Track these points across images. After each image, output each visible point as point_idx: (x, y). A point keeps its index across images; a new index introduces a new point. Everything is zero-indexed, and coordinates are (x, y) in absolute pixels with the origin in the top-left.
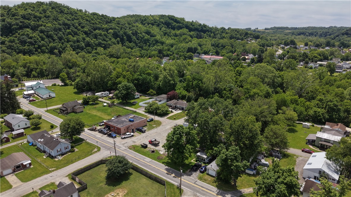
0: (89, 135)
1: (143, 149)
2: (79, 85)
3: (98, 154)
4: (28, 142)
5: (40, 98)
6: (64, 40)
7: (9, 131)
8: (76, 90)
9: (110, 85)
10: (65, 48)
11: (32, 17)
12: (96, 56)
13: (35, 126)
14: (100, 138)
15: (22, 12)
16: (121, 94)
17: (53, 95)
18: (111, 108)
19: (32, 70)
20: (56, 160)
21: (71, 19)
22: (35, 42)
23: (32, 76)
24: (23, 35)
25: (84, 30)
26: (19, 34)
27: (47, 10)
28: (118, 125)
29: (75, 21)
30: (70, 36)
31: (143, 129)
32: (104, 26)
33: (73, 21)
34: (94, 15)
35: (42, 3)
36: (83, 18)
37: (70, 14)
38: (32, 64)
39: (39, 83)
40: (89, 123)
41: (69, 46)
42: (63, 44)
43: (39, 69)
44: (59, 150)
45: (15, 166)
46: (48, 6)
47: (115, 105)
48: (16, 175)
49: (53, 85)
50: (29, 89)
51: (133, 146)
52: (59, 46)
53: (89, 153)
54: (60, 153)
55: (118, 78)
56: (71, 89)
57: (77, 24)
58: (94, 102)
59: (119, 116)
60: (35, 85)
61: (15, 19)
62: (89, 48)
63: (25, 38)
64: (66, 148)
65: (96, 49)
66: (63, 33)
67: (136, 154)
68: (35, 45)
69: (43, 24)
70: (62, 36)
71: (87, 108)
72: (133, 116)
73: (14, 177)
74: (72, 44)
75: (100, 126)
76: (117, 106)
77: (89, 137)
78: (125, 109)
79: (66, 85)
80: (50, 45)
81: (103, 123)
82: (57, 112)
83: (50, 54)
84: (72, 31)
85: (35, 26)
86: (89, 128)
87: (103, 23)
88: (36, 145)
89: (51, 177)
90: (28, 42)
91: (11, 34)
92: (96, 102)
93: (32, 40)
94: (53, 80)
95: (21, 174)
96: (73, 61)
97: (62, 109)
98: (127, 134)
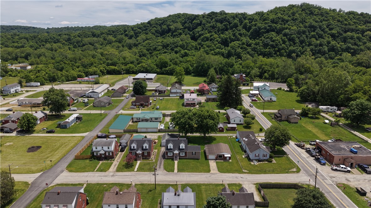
0: (295, 150)
1: (357, 195)
2: (304, 93)
3: (295, 175)
4: (236, 138)
5: (262, 100)
6: (306, 43)
7: (226, 123)
8: (299, 98)
9: (341, 99)
10: (304, 52)
11: (280, 20)
12: (338, 63)
13: (247, 124)
14: (305, 158)
15: (272, 17)
16: (352, 113)
17: (274, 99)
18: (333, 128)
19: (265, 72)
20: (252, 163)
21: (319, 20)
22: (277, 45)
23: (264, 77)
24: (267, 38)
25: (331, 32)
26: (264, 38)
27: (296, 12)
28: (332, 151)
29: (324, 22)
30: (313, 39)
31: (368, 168)
32: (360, 27)
33: (321, 22)
34: (350, 14)
35: (294, 5)
36: (334, 19)
37: (320, 15)
38: (266, 66)
39: (266, 85)
40: (299, 138)
41: (309, 50)
42: (303, 47)
43: (272, 71)
44: (257, 155)
45: (218, 155)
46: (298, 9)
47: (339, 126)
48: (217, 163)
49: (278, 89)
50: (255, 89)
51: (344, 184)
52: (299, 50)
53: (286, 170)
54: (257, 158)
55: (355, 92)
56: (294, 96)
57: (325, 26)
58: (314, 116)
59: (339, 140)
60: (262, 87)
61: (265, 23)
62: (332, 54)
63: (269, 40)
64: (264, 156)
65: (341, 55)
66: (307, 37)
67: (345, 197)
68: (275, 48)
69: (289, 27)
70: (304, 39)
71: (304, 120)
72: (358, 146)
73: (215, 164)
74: (313, 48)
75: (311, 144)
76: (342, 128)
77: (293, 153)
78: (353, 134)
79: (291, 91)
80: (290, 48)
81: (315, 143)
82: (271, 117)
83: (288, 58)
84: (317, 33)
85: (280, 29)
86: (297, 142)
87: (360, 23)
88: (241, 143)
89: (242, 178)
90: (270, 45)
91: (258, 38)
92: (316, 116)
93: (274, 43)
94: (281, 84)
95: (220, 164)
96: (307, 67)
97: (276, 114)
98: (342, 166)
